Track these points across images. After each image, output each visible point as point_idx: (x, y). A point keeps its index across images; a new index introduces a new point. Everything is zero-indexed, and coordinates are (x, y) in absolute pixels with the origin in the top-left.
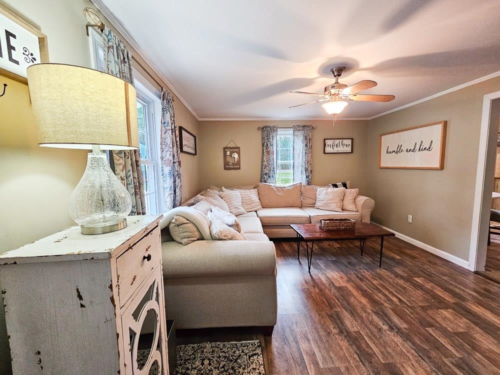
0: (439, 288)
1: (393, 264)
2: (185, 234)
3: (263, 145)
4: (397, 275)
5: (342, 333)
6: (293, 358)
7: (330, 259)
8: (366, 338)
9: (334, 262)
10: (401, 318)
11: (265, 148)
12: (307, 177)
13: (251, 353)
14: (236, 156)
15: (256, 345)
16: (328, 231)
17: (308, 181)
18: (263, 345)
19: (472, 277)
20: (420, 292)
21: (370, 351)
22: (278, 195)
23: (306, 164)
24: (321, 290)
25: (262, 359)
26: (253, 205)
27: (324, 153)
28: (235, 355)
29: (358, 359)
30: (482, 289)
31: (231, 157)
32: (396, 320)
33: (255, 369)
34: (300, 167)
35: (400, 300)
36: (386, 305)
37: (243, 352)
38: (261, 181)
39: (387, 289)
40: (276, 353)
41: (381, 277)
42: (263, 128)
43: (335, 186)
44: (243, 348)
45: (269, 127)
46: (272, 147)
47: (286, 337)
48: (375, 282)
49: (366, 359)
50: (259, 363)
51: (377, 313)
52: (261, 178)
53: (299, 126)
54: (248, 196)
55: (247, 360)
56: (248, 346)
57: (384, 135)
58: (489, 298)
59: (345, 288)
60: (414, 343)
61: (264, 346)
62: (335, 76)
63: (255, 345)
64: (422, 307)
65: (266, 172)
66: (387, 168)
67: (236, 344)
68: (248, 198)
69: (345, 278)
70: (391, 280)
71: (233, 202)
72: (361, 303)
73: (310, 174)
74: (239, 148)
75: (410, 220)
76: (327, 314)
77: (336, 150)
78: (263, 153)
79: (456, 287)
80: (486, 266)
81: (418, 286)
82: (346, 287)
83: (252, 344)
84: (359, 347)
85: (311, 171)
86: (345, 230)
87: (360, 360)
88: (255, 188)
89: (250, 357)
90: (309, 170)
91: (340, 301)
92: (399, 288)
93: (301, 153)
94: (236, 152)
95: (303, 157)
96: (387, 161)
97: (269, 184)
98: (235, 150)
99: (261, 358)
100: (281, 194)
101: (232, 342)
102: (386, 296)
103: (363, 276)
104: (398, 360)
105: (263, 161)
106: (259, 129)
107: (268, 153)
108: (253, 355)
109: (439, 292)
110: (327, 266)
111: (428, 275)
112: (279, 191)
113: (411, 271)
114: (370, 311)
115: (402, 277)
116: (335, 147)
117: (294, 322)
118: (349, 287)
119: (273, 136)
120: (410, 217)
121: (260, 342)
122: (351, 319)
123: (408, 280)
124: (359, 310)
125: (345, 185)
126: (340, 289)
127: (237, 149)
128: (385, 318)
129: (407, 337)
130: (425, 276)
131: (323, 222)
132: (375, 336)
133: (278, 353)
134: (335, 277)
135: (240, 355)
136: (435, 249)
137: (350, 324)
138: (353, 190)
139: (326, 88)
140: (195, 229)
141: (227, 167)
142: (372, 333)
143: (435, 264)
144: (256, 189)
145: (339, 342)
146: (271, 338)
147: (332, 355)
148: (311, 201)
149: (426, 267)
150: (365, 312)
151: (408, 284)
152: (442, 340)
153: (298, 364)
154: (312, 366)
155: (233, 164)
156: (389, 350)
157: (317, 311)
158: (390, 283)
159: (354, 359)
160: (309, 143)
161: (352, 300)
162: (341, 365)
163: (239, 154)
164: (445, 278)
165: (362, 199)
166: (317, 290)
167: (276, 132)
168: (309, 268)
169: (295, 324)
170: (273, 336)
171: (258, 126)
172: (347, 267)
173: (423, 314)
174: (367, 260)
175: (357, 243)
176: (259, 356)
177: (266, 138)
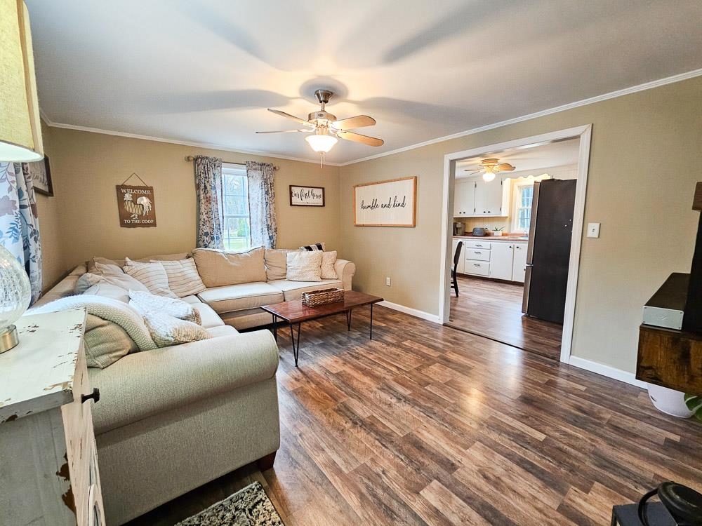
0: (424, 347)
1: (382, 333)
2: (100, 347)
3: (198, 187)
4: (388, 344)
5: (356, 423)
6: (311, 481)
7: (316, 343)
8: (380, 419)
9: (322, 346)
10: (404, 386)
11: (202, 192)
12: (271, 238)
13: (252, 504)
14: (144, 201)
15: (256, 490)
16: (316, 307)
17: (272, 244)
18: (265, 484)
19: (442, 329)
20: (411, 355)
21: (388, 431)
22: (231, 267)
23: (269, 219)
24: (318, 384)
25: (270, 503)
26: (190, 284)
27: (291, 205)
28: (225, 521)
29: (380, 445)
30: (452, 338)
31: (135, 203)
32: (400, 389)
33: (265, 522)
34: (260, 224)
35: (398, 368)
36: (387, 377)
37: (237, 509)
38: (198, 246)
39: (383, 361)
40: (286, 486)
41: (376, 351)
42: (196, 160)
43: (309, 249)
44: (236, 504)
45: (207, 158)
46: (214, 192)
47: (292, 459)
48: (371, 357)
49: (386, 441)
50: (268, 511)
51: (382, 389)
52: (198, 241)
53: (255, 163)
54: (181, 270)
55: (248, 517)
56: (242, 498)
57: (358, 186)
58: (458, 344)
59: (344, 373)
60: (420, 406)
61: (267, 484)
62: (321, 102)
63: (253, 490)
64: (417, 369)
65: (205, 231)
66: (363, 226)
67: (222, 505)
68: (180, 275)
69: (341, 362)
70: (384, 350)
71: (153, 283)
72: (364, 383)
73: (274, 233)
74: (151, 189)
75: (388, 283)
76: (334, 410)
77: (305, 201)
78: (199, 201)
79: (435, 342)
80: (450, 317)
81: (408, 350)
82: (344, 371)
83: (248, 492)
84: (377, 432)
85: (276, 229)
86: (334, 303)
87: (382, 444)
88: (188, 257)
89: (250, 511)
90: (273, 228)
91: (343, 389)
92: (394, 356)
93: (260, 204)
94: (145, 195)
95: (262, 208)
96: (363, 217)
97: (214, 250)
98: (143, 192)
99: (268, 504)
100: (236, 265)
101: (213, 506)
102: (385, 368)
103: (358, 353)
104: (413, 427)
105: (199, 213)
106: (188, 159)
107: (208, 200)
108: (254, 507)
109: (425, 350)
110: (315, 353)
111: (413, 336)
112: (232, 260)
113: (398, 336)
114: (375, 389)
115: (393, 345)
116: (303, 198)
117: (298, 436)
118: (348, 369)
119: (214, 174)
120: (388, 279)
121: (259, 483)
122: (361, 404)
123: (398, 346)
124: (365, 392)
125: (320, 247)
126: (338, 375)
127: (148, 191)
128: (391, 391)
129: (414, 403)
130: (411, 337)
131: (307, 296)
132: (388, 414)
133: (290, 484)
134: (329, 363)
135: (234, 517)
136: (411, 309)
137: (362, 411)
138: (331, 253)
139: (310, 115)
140: (122, 334)
141: (126, 221)
142: (384, 411)
143: (415, 324)
144: (192, 259)
145: (356, 435)
146: (273, 469)
147: (354, 454)
148: (280, 271)
149: (409, 329)
150: (371, 392)
151: (400, 350)
152: (439, 393)
153: (320, 484)
154: (337, 478)
155: (140, 217)
156: (404, 422)
157: (321, 410)
158: (384, 354)
159: (376, 446)
160: (269, 188)
161: (355, 383)
162: (366, 459)
163: (151, 198)
164: (425, 336)
165: (342, 263)
166: (313, 386)
167: (219, 168)
168: (296, 361)
169: (299, 437)
170: (274, 466)
171: (188, 155)
172: (337, 348)
173: (418, 375)
174: (357, 334)
175: (344, 318)
176: (264, 501)
177: (202, 175)
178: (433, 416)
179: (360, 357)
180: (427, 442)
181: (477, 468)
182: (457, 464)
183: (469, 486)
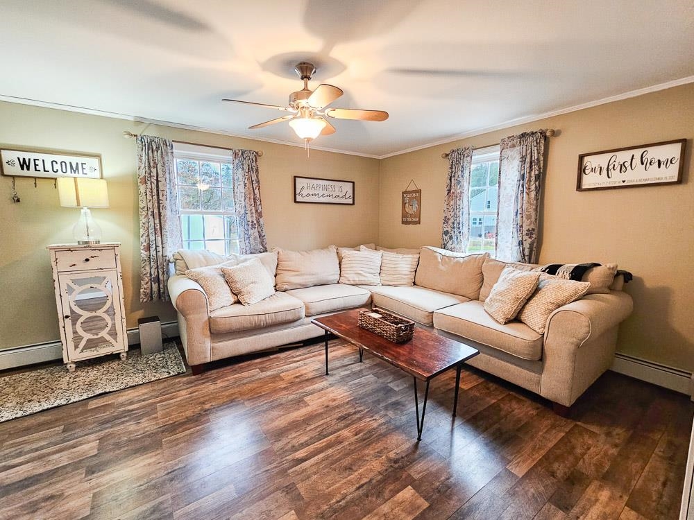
12: (520, 244)
14: (415, 203)
22: (439, 270)
31: (410, 205)
46: (458, 187)
53: (512, 138)
65: (445, 229)
68: (393, 266)
74: (420, 192)
77: (617, 178)
94: (415, 198)
98: (415, 195)
116: (615, 172)
127: (418, 194)
141: (405, 219)
155: (411, 216)
163: (419, 200)
178: (170, 476)
179: (341, 425)
180: (137, 459)
181: (66, 494)
182: (90, 477)
183: (61, 478)
